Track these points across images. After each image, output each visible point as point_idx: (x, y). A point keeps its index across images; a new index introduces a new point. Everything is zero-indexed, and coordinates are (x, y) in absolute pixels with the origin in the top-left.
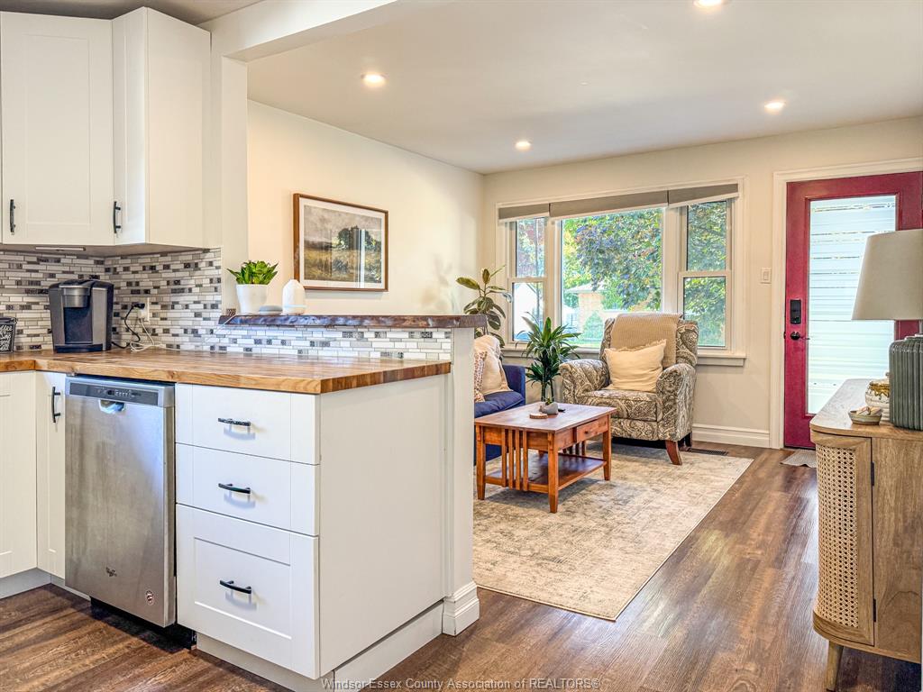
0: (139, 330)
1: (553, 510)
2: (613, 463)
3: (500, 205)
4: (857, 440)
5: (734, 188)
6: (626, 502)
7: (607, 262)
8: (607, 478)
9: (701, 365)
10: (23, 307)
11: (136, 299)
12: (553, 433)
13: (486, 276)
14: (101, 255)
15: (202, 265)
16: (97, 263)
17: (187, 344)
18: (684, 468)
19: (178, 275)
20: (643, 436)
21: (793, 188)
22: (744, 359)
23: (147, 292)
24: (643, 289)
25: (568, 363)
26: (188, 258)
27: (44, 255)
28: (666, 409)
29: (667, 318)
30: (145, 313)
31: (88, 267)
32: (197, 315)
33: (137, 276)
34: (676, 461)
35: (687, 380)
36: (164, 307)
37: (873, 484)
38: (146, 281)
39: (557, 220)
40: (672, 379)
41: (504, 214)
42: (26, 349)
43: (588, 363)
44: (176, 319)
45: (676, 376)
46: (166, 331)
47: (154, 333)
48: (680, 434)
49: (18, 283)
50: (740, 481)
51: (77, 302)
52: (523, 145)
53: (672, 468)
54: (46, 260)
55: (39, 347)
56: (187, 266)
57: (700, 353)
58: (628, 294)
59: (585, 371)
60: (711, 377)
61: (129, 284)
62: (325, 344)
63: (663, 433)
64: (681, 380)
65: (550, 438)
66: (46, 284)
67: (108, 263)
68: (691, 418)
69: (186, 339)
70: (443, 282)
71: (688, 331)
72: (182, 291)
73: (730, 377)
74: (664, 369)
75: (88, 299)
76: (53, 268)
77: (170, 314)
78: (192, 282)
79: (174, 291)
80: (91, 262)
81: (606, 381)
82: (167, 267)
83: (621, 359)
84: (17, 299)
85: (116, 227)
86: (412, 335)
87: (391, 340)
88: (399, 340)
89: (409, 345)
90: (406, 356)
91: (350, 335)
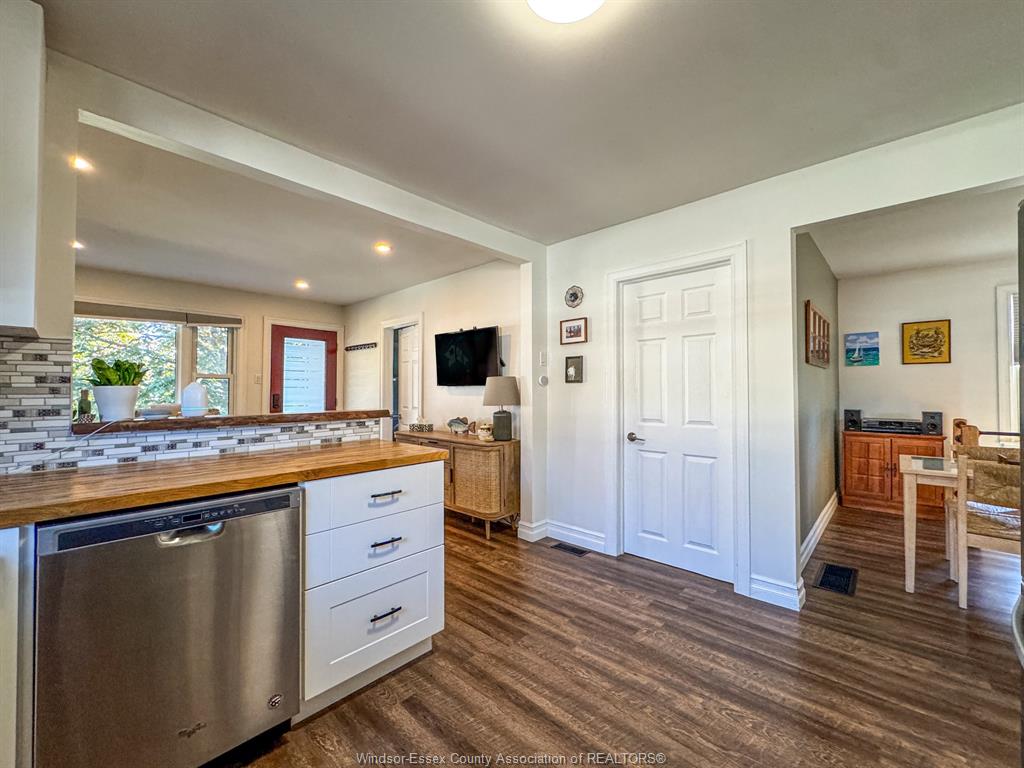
5: (239, 321)
21: (275, 328)
52: (77, 245)
62: (260, 440)
86: (349, 425)
87: (331, 430)
88: (338, 429)
89: (346, 432)
90: (344, 440)
91: (290, 429)
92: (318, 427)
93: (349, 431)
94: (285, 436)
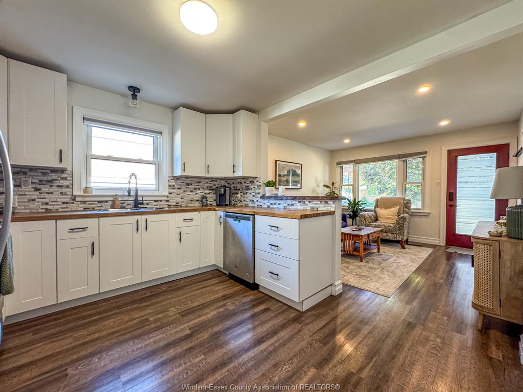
0: (237, 200)
1: (361, 261)
2: (381, 247)
3: (337, 161)
4: (492, 242)
5: (426, 153)
6: (387, 260)
7: (372, 179)
8: (378, 252)
9: (413, 215)
10: (209, 194)
11: (236, 191)
12: (362, 236)
13: (333, 184)
14: (226, 179)
15: (255, 182)
16: (226, 181)
17: (251, 204)
18: (407, 250)
19: (248, 184)
20: (391, 239)
21: (450, 152)
22: (429, 213)
23: (239, 189)
24: (386, 188)
25: (362, 213)
26: (251, 180)
27: (213, 179)
28: (400, 230)
29: (399, 198)
30: (239, 196)
31: (223, 183)
32: (254, 196)
33: (236, 185)
34: (404, 248)
35: (408, 220)
36: (244, 194)
37: (500, 257)
38: (239, 186)
39: (357, 165)
40: (402, 219)
41: (338, 164)
42: (209, 205)
43: (370, 213)
44: (248, 197)
45: (404, 218)
46: (244, 200)
47: (241, 201)
48: (405, 238)
49: (207, 187)
50: (430, 256)
51: (222, 193)
52: (347, 141)
53: (402, 250)
54: (213, 181)
55: (211, 204)
56: (251, 182)
57: (412, 211)
58: (381, 190)
59: (369, 216)
60: (416, 219)
61: (234, 187)
62: (292, 205)
63: (399, 238)
64: (406, 220)
65: (361, 237)
66: (214, 187)
67: (228, 181)
68: (408, 233)
69: (250, 203)
70: (318, 186)
71: (407, 203)
72: (249, 189)
73: (424, 219)
74: (398, 216)
75: (225, 191)
76: (215, 183)
77: (246, 196)
78: (252, 187)
79: (247, 189)
80: (224, 181)
81: (376, 220)
82: (245, 182)
83: (381, 212)
84: (207, 191)
85: (234, 171)
86: (321, 202)
87: (314, 204)
88: (317, 204)
89: (320, 205)
90: (319, 209)
91: (301, 202)
92: (309, 202)
93: (321, 205)
94: (299, 205)
